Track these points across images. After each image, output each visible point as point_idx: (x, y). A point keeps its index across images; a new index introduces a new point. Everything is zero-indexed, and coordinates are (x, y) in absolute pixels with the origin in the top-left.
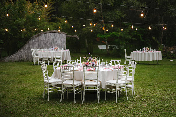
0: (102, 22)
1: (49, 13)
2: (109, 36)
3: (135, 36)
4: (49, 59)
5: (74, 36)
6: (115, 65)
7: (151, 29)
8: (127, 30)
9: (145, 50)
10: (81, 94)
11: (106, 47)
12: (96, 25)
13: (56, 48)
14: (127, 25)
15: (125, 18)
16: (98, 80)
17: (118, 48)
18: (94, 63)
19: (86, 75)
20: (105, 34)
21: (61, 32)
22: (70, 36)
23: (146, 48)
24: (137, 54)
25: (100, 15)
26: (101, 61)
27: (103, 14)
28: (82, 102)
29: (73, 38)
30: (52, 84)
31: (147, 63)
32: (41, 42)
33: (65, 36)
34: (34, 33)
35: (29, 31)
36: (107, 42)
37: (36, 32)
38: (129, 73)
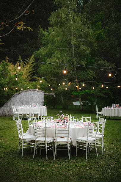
0: (76, 81)
1: (29, 74)
2: (82, 93)
3: (106, 94)
4: (28, 115)
5: (51, 94)
6: (86, 122)
7: (120, 87)
8: (99, 88)
9: (115, 106)
10: (53, 150)
11: (80, 103)
12: (70, 84)
13: (34, 105)
14: (98, 84)
15: (97, 77)
16: (69, 137)
17: (91, 105)
18: (66, 120)
19: (57, 132)
20: (79, 91)
21: (39, 90)
22: (47, 94)
23: (115, 105)
24: (108, 110)
25: (74, 75)
26: (73, 118)
27: (77, 74)
28: (53, 158)
29: (49, 95)
30: (26, 140)
31: (117, 119)
32: (22, 100)
33: (43, 94)
34: (16, 91)
35: (11, 89)
36: (80, 99)
37: (17, 91)
38: (99, 129)
